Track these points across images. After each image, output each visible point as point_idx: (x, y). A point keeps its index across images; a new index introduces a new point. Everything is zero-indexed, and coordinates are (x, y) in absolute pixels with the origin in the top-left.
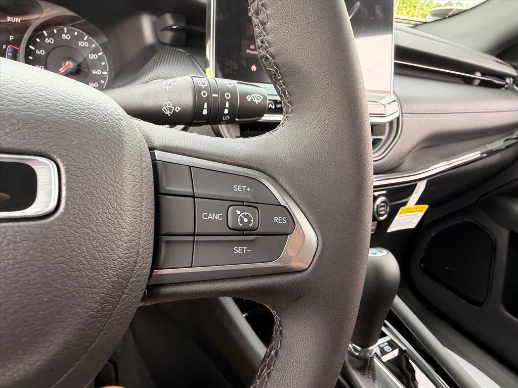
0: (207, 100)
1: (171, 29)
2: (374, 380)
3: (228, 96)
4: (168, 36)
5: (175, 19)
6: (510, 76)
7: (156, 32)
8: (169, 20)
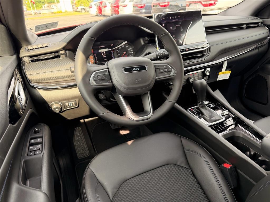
0: (158, 56)
1: (147, 40)
2: (206, 110)
3: (162, 54)
4: (147, 42)
5: (148, 38)
6: (260, 22)
7: (144, 42)
8: (147, 38)
